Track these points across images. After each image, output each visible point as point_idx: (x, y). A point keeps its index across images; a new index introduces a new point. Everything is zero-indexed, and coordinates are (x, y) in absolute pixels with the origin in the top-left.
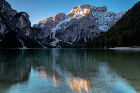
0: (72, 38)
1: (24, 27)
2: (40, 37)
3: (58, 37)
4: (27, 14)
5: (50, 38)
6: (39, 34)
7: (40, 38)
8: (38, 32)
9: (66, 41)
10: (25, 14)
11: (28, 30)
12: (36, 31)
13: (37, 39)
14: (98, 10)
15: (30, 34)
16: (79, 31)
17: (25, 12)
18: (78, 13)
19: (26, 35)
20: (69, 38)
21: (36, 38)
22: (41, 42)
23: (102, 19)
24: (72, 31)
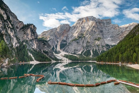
0: (77, 50)
1: (31, 39)
2: (46, 49)
3: (63, 49)
4: (34, 26)
5: (55, 49)
6: (46, 47)
7: (47, 51)
8: (45, 44)
9: (72, 53)
10: (32, 26)
11: (36, 42)
12: (43, 43)
13: (44, 51)
14: (102, 22)
15: (37, 46)
16: (84, 43)
17: (33, 24)
18: (83, 25)
19: (33, 47)
20: (75, 50)
21: (42, 50)
22: (47, 55)
23: (107, 32)
24: (78, 43)
